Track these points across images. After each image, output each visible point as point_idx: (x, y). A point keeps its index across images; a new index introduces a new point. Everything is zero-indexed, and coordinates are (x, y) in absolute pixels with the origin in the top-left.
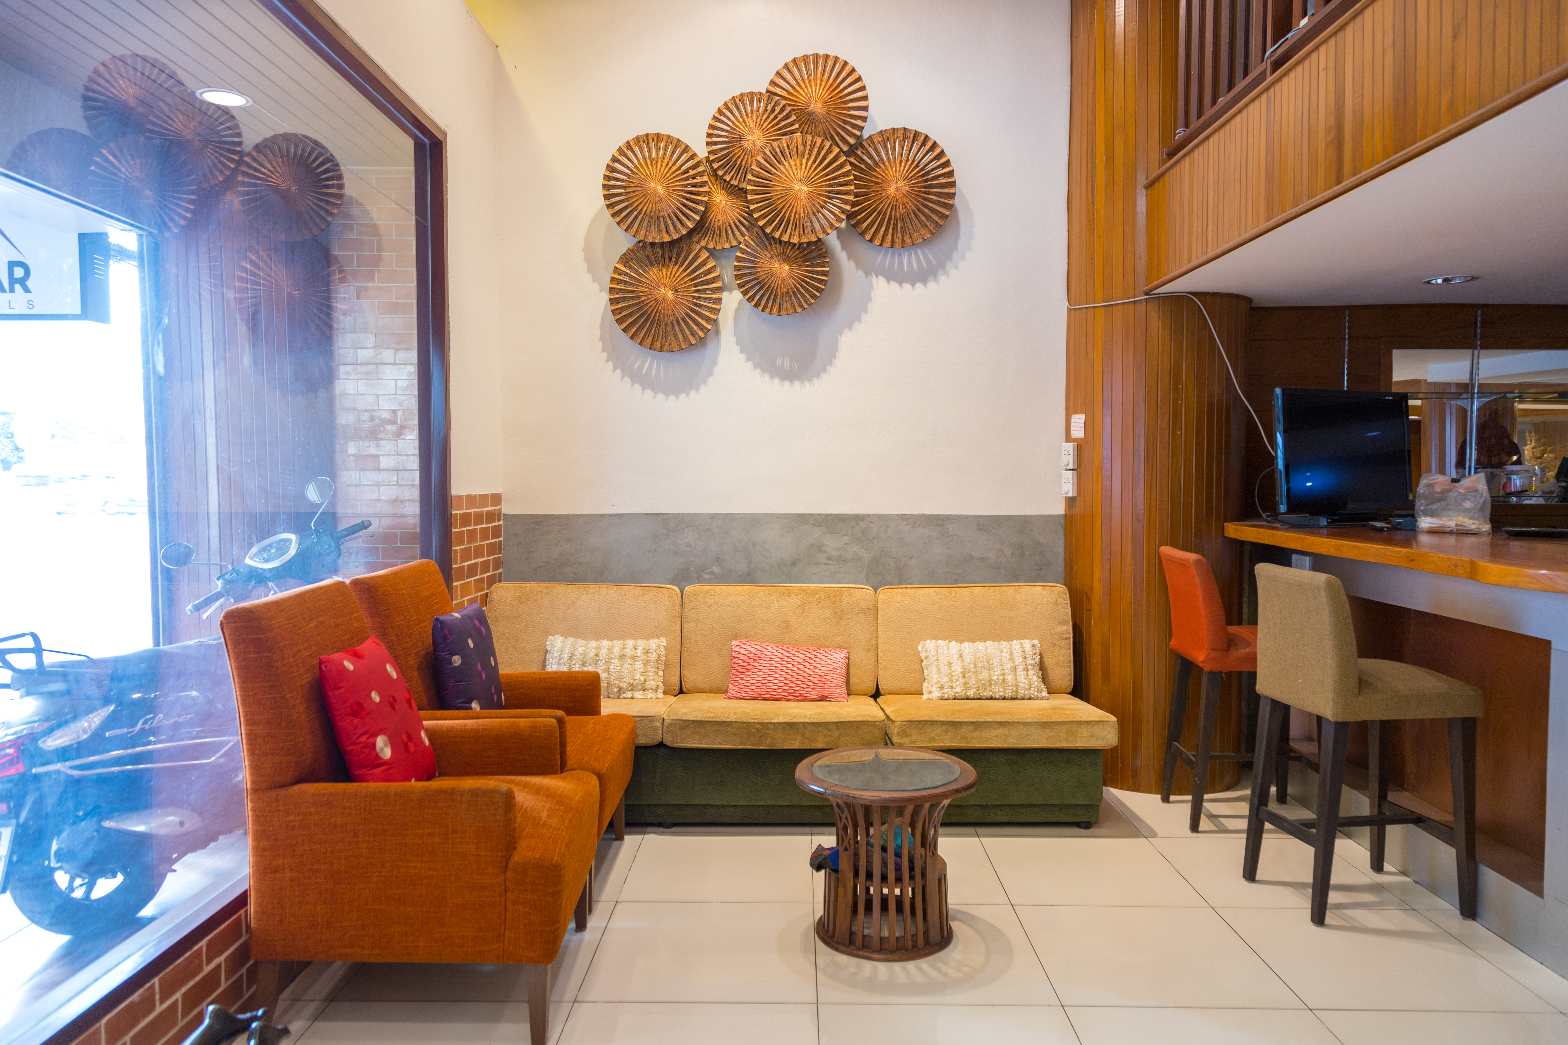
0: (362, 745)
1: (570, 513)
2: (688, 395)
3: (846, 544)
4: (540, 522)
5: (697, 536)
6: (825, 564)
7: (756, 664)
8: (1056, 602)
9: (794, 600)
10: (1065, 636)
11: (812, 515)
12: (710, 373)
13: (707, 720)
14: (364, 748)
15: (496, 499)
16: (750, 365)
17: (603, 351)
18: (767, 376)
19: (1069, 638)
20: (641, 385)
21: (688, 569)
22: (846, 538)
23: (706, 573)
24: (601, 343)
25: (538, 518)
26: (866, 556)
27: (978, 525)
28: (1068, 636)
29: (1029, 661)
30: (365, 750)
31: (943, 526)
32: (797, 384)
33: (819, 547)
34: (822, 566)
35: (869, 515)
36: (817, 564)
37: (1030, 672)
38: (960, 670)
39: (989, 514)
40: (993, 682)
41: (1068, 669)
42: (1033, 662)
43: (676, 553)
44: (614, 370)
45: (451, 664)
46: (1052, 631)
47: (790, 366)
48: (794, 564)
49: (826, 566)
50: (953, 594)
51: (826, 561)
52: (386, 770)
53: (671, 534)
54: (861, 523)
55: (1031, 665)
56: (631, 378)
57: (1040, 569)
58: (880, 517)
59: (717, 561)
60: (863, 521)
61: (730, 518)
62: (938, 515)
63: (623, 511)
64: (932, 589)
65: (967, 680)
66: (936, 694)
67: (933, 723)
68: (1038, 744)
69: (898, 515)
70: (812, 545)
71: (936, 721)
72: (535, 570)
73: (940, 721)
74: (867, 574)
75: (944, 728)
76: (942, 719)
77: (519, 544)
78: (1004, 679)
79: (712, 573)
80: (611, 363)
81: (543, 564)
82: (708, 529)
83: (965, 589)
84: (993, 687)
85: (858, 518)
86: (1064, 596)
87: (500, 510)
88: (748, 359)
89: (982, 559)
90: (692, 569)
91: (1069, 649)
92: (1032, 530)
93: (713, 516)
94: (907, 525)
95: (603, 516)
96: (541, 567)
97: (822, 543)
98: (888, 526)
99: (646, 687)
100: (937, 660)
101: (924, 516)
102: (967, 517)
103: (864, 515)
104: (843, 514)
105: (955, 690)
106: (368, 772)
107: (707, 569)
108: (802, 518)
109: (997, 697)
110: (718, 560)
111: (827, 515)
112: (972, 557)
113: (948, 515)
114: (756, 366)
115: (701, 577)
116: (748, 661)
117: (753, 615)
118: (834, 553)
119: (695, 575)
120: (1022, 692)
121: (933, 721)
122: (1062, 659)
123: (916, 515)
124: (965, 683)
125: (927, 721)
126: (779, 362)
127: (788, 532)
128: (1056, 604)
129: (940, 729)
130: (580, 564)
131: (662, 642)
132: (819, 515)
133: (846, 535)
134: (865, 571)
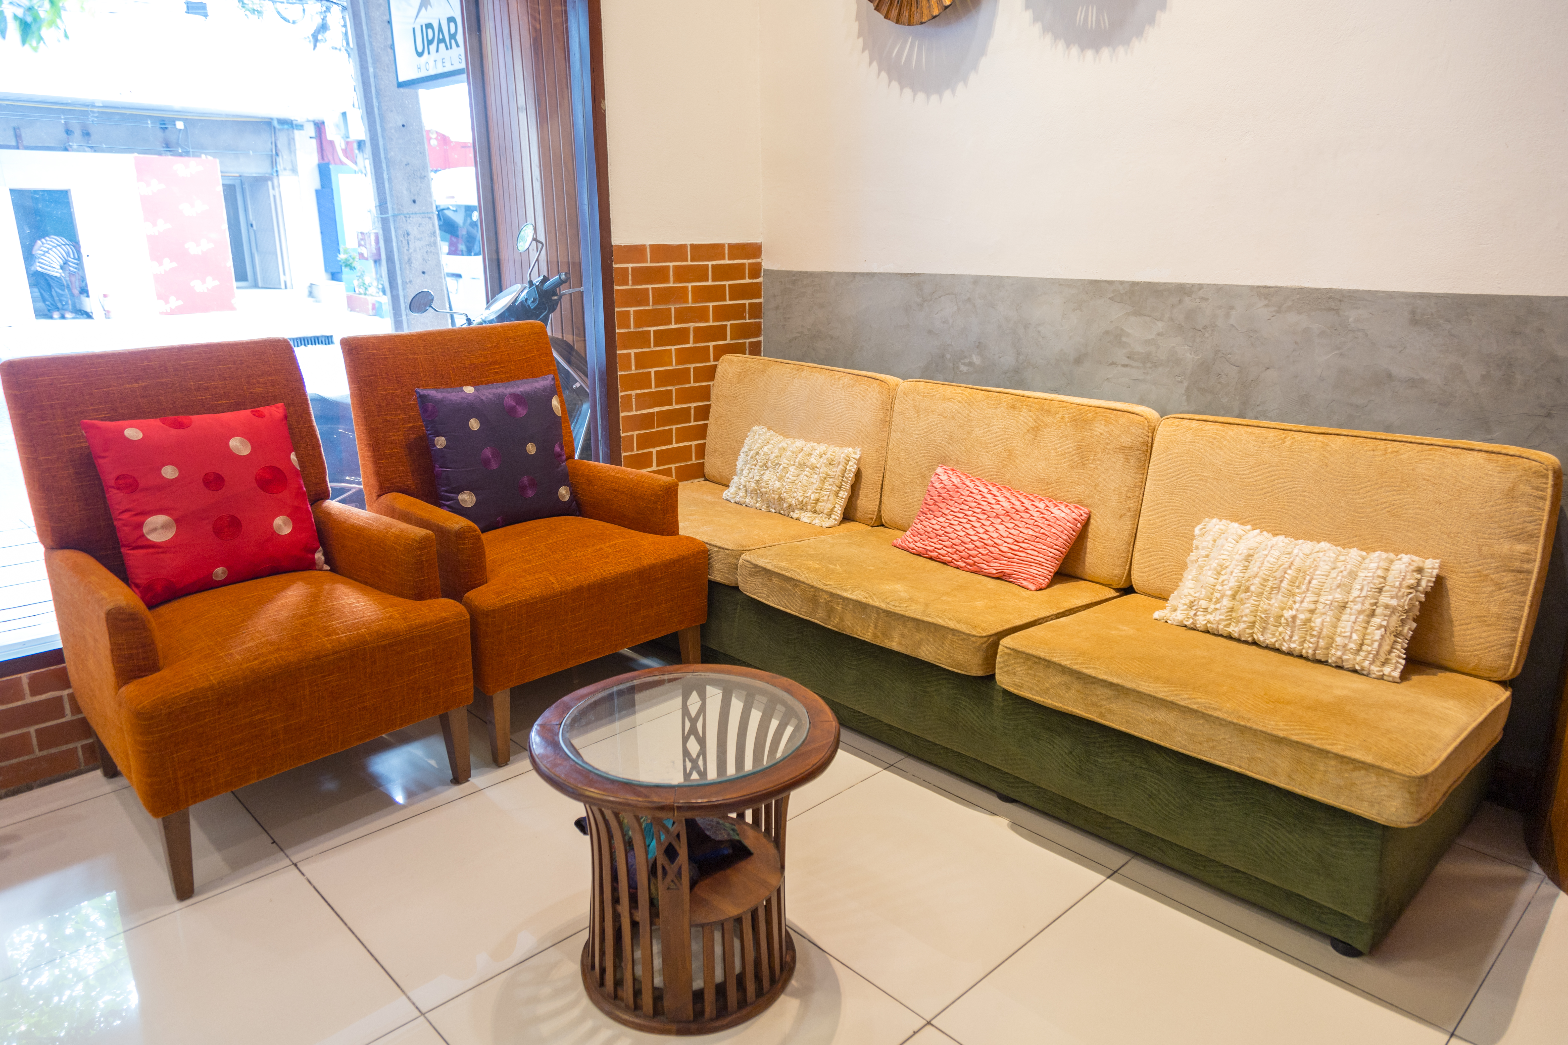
0: (123, 522)
1: (823, 270)
2: (953, 92)
3: (1158, 334)
4: (795, 280)
5: (955, 308)
6: (1124, 366)
7: (942, 505)
8: (1512, 489)
9: (1025, 417)
10: (1517, 564)
11: (1110, 283)
12: (983, 52)
13: (776, 570)
14: (125, 525)
15: (754, 250)
16: (1038, 28)
17: (859, 37)
18: (1061, 45)
19: (1529, 572)
20: (900, 83)
21: (943, 356)
22: (1160, 324)
23: (964, 364)
24: (857, 24)
25: (794, 276)
26: (1190, 357)
27: (1413, 313)
28: (1526, 566)
29: (1384, 599)
30: (125, 528)
31: (1337, 311)
32: (1105, 52)
33: (1117, 337)
34: (1120, 368)
35: (1201, 286)
36: (1113, 363)
37: (1376, 621)
38: (1233, 583)
39: (1442, 292)
40: (1283, 620)
41: (1507, 636)
42: (1394, 602)
43: (930, 332)
44: (871, 63)
45: (435, 446)
46: (1485, 549)
47: (1098, 21)
48: (1078, 361)
49: (1125, 369)
50: (1288, 443)
51: (1126, 361)
52: (154, 553)
53: (925, 304)
54: (1187, 299)
55: (1387, 607)
56: (889, 74)
57: (1549, 415)
58: (1219, 289)
59: (978, 347)
60: (1189, 296)
61: (996, 283)
62: (1329, 290)
63: (875, 269)
64: (1250, 430)
65: (1236, 603)
66: (1179, 616)
67: (1049, 664)
68: (1229, 762)
69: (1252, 288)
70: (1107, 333)
71: (1054, 663)
72: (791, 341)
73: (1060, 665)
74: (1187, 389)
75: (1065, 678)
76: (1064, 663)
77: (777, 308)
78: (1309, 620)
79: (971, 364)
80: (867, 53)
81: (797, 335)
82: (969, 300)
83: (1313, 437)
84: (1281, 629)
85: (1183, 290)
86: (1538, 482)
87: (760, 264)
88: (1036, 19)
89: (1413, 383)
90: (948, 356)
91: (1524, 594)
92: (1541, 330)
93: (976, 280)
94: (1266, 306)
95: (854, 275)
96: (795, 338)
97: (1122, 329)
98: (1232, 308)
99: (817, 508)
100: (1207, 556)
101: (1301, 290)
102: (1390, 295)
103: (1193, 285)
104: (1158, 283)
105: (1209, 617)
106: (128, 552)
107: (966, 357)
108: (1096, 287)
109: (1284, 648)
110: (980, 347)
111: (1134, 284)
112: (1390, 376)
113: (1350, 291)
114: (1046, 29)
115: (958, 368)
116: (936, 498)
117: (968, 433)
118: (1139, 349)
119: (951, 365)
120: (1335, 654)
121: (1049, 661)
122: (1494, 609)
123: (1286, 288)
124: (1232, 610)
125: (1039, 658)
126: (1080, 17)
127: (1074, 310)
128: (1511, 494)
129: (1058, 679)
130: (832, 337)
131: (855, 453)
132: (1122, 283)
133: (1161, 320)
134: (1186, 384)
